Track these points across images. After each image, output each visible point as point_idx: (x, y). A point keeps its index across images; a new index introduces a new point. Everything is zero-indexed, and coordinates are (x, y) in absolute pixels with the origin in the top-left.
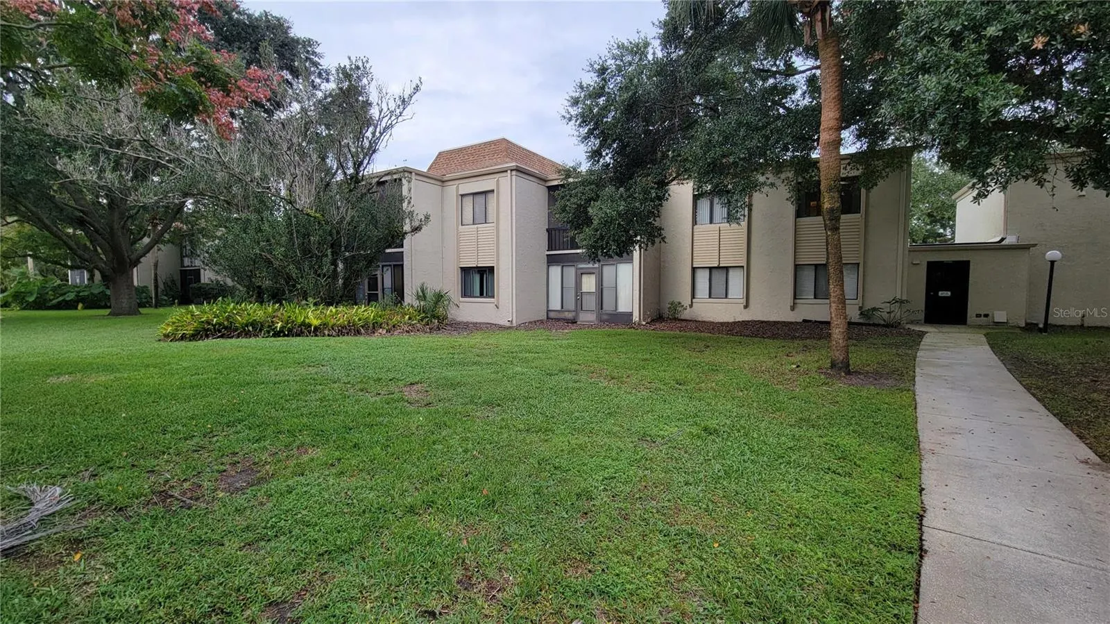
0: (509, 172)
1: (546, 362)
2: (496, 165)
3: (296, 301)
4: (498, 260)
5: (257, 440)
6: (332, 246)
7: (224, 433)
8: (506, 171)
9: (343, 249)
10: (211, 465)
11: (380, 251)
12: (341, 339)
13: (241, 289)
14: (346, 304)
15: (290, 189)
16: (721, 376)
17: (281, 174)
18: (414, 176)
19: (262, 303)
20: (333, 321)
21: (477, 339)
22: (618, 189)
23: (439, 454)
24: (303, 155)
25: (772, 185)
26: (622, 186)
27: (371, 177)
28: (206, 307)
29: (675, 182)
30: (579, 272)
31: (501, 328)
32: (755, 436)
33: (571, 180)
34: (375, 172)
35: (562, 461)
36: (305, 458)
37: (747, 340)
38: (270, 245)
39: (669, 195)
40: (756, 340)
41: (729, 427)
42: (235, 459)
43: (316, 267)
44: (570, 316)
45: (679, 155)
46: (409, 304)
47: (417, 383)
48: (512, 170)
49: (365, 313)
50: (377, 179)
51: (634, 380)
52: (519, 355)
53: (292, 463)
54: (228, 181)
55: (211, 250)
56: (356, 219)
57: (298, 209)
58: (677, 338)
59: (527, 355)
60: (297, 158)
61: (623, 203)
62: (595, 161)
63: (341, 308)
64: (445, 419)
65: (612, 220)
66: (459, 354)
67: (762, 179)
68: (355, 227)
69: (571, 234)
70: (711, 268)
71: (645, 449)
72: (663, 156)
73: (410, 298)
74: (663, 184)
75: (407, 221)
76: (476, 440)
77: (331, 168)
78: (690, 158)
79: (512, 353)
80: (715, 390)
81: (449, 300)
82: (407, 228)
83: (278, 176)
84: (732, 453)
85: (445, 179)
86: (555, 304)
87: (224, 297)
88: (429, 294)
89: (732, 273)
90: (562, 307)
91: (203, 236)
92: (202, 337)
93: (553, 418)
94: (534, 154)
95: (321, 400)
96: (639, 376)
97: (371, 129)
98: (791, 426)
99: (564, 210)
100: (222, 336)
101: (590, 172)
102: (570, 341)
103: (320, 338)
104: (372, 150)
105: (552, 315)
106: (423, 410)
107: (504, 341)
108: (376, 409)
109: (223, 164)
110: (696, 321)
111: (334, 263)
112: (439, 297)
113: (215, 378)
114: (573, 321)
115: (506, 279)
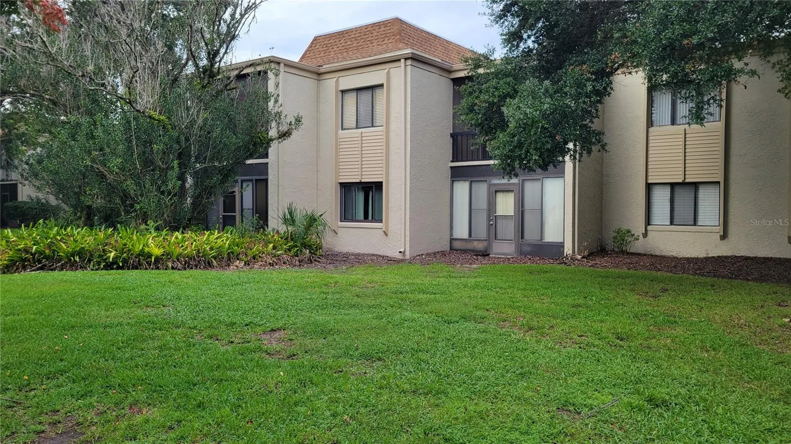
0: (403, 61)
1: (445, 305)
2: (386, 52)
3: (133, 224)
4: (387, 174)
5: (82, 396)
6: (180, 156)
7: (44, 387)
8: (399, 60)
9: (193, 159)
10: (27, 424)
11: (240, 162)
12: (188, 272)
13: (67, 208)
14: (195, 229)
15: (129, 85)
16: (679, 331)
17: (118, 66)
18: (282, 68)
19: (91, 226)
20: (179, 250)
21: (358, 275)
22: (541, 81)
23: (301, 418)
24: (146, 43)
25: (753, 73)
26: (547, 78)
27: (231, 68)
28: (23, 231)
29: (619, 72)
30: (493, 189)
31: (390, 261)
32: (720, 411)
33: (481, 71)
34: (234, 62)
35: (455, 431)
36: (139, 419)
37: (723, 282)
38: (104, 155)
39: (612, 89)
40: (735, 282)
41: (683, 398)
42: (56, 417)
43: (160, 182)
44: (480, 246)
45: (625, 36)
46: (273, 230)
47: (279, 329)
48: (406, 59)
49: (219, 241)
50: (236, 72)
51: (558, 331)
52: (410, 295)
53: (123, 424)
54: (55, 76)
55: (31, 161)
56: (210, 122)
57: (138, 111)
58: (623, 278)
59: (421, 296)
60: (139, 48)
61: (548, 100)
62: (513, 46)
63: (189, 234)
64: (312, 374)
65: (534, 122)
66: (333, 293)
67: (737, 65)
68: (209, 133)
69: (481, 140)
70: (673, 185)
71: (565, 421)
72: (605, 37)
73: (275, 222)
74: (604, 75)
75: (274, 124)
76: (347, 401)
77: (180, 58)
78: (639, 40)
79: (402, 293)
80: (669, 349)
81: (325, 225)
82: (273, 133)
83: (116, 68)
84: (684, 432)
85: (322, 70)
86: (461, 231)
87: (45, 219)
88: (298, 217)
89: (703, 192)
90: (470, 235)
91: (22, 143)
92: (17, 269)
93: (448, 376)
94: (436, 37)
95: (161, 348)
96: (566, 328)
97: (229, 10)
98: (773, 400)
99: (471, 109)
100: (42, 268)
101: (507, 60)
102: (478, 280)
103: (162, 271)
104: (231, 36)
105: (457, 245)
106: (285, 363)
107: (391, 278)
108: (227, 361)
109: (49, 55)
110: (652, 255)
111: (182, 178)
112: (312, 220)
113: (34, 320)
114: (484, 254)
115: (397, 198)
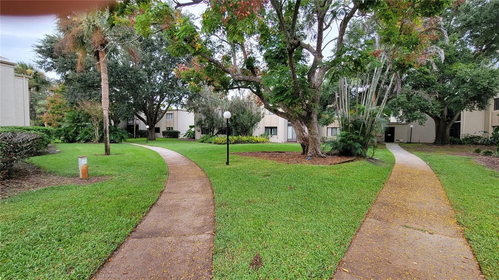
44: (295, 140)
70: (332, 128)
86: (290, 137)
105: (289, 140)
114: (296, 142)
115: (280, 130)
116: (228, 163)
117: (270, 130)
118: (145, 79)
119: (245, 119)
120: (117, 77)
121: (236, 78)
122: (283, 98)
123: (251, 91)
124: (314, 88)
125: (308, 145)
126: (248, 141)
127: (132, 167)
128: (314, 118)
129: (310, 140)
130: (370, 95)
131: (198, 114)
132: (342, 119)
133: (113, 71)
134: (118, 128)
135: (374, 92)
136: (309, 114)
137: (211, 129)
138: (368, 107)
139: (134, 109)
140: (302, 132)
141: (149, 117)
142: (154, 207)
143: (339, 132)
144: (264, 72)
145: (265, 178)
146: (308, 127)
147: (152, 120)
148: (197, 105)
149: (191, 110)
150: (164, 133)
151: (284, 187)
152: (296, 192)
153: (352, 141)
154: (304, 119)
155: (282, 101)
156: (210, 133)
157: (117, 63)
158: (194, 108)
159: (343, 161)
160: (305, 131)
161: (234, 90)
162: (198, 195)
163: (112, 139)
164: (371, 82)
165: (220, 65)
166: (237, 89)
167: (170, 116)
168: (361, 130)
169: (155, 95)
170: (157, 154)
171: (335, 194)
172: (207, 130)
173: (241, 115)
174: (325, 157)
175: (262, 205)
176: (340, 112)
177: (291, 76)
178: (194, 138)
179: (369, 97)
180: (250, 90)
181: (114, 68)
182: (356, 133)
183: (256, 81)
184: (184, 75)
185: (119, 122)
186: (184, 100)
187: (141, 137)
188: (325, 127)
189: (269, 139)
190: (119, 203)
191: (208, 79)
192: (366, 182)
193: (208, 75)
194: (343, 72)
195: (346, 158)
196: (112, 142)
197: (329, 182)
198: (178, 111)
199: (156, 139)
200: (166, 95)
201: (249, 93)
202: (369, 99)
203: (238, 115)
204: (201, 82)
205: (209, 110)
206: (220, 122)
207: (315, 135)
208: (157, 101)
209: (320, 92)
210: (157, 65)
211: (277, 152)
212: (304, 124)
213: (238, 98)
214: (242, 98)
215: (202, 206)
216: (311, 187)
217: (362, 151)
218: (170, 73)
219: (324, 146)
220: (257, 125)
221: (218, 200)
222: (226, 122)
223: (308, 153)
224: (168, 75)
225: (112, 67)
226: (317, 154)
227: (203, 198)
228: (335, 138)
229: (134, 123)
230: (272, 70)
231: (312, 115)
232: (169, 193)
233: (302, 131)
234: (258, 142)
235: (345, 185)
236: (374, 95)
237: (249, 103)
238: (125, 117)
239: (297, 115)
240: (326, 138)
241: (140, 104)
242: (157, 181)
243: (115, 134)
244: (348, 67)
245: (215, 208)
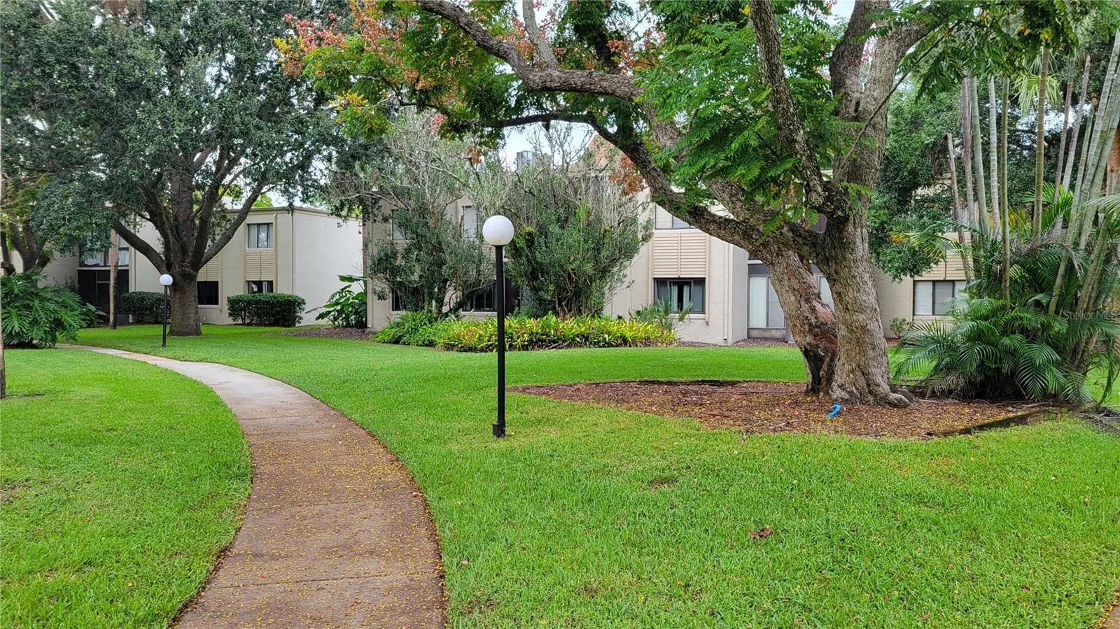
4: (709, 271)
44: (778, 334)
70: (935, 282)
86: (759, 321)
89: (958, 287)
90: (767, 325)
114: (784, 340)
115: (719, 293)
116: (499, 430)
117: (675, 290)
118: (157, 80)
119: (570, 247)
120: (37, 71)
121: (536, 77)
122: (727, 159)
123: (596, 133)
124: (856, 119)
125: (834, 355)
126: (587, 339)
127: (101, 447)
128: (858, 241)
129: (842, 332)
130: (1094, 145)
131: (380, 226)
132: (976, 246)
133: (22, 45)
134: (40, 285)
135: (1113, 134)
136: (838, 224)
137: (431, 288)
138: (1085, 197)
139: (108, 204)
140: (807, 300)
141: (172, 239)
142: (187, 617)
143: (962, 300)
144: (648, 56)
145: (652, 493)
146: (832, 281)
147: (184, 251)
148: (374, 189)
149: (350, 210)
150: (237, 307)
151: (734, 527)
152: (786, 552)
153: (1018, 337)
154: (814, 245)
155: (724, 171)
156: (430, 303)
157: (37, 13)
158: (361, 201)
159: (981, 422)
160: (818, 296)
161: (527, 126)
162: (373, 565)
163: (17, 329)
164: (1099, 91)
165: (469, 24)
166: (540, 123)
167: (263, 235)
168: (1056, 292)
169: (196, 149)
170: (205, 393)
171: (947, 563)
172: (416, 291)
173: (555, 229)
174: (906, 406)
175: (640, 604)
176: (969, 216)
177: (764, 69)
178: (362, 325)
179: (1091, 153)
180: (591, 128)
181: (26, 34)
182: (1038, 303)
183: (618, 92)
184: (319, 64)
185: (45, 261)
186: (320, 169)
187: (140, 321)
188: (907, 280)
189: (669, 327)
190: (40, 600)
191: (418, 80)
192: (1081, 511)
193: (418, 68)
194: (979, 49)
195: (996, 411)
196: (15, 342)
197: (924, 511)
198: (296, 214)
199: (204, 329)
200: (244, 147)
201: (589, 142)
202: (1090, 164)
203: (543, 230)
204: (391, 94)
205: (423, 211)
206: (470, 258)
207: (862, 311)
208: (207, 174)
209: (882, 136)
210: (206, 21)
211: (703, 382)
212: (814, 267)
213: (543, 160)
214: (558, 160)
215: (393, 609)
216: (845, 531)
217: (1063, 380)
218: (263, 56)
219: (901, 357)
220: (620, 270)
221: (458, 586)
222: (494, 257)
223: (835, 385)
224: (253, 64)
225: (15, 29)
226: (871, 392)
227: (397, 576)
228: (947, 325)
229: (111, 262)
230: (680, 48)
231: (850, 228)
232: (256, 555)
233: (808, 295)
234: (625, 342)
235: (990, 521)
236: (1110, 143)
237: (586, 178)
238: (72, 240)
239: (785, 230)
240: (912, 325)
241: (135, 185)
242: (201, 505)
243: (28, 307)
244: (999, 31)
245: (445, 618)
